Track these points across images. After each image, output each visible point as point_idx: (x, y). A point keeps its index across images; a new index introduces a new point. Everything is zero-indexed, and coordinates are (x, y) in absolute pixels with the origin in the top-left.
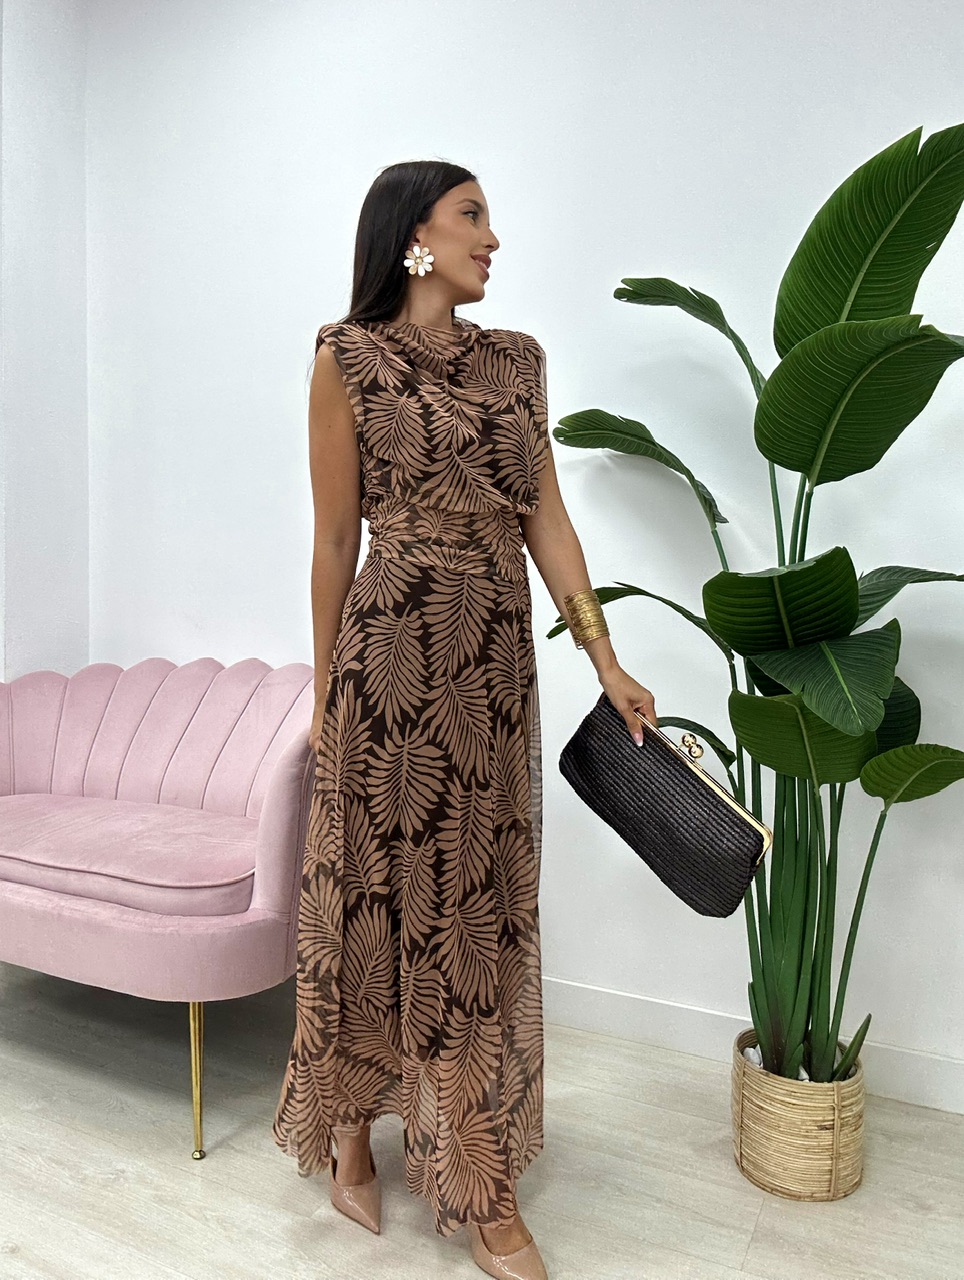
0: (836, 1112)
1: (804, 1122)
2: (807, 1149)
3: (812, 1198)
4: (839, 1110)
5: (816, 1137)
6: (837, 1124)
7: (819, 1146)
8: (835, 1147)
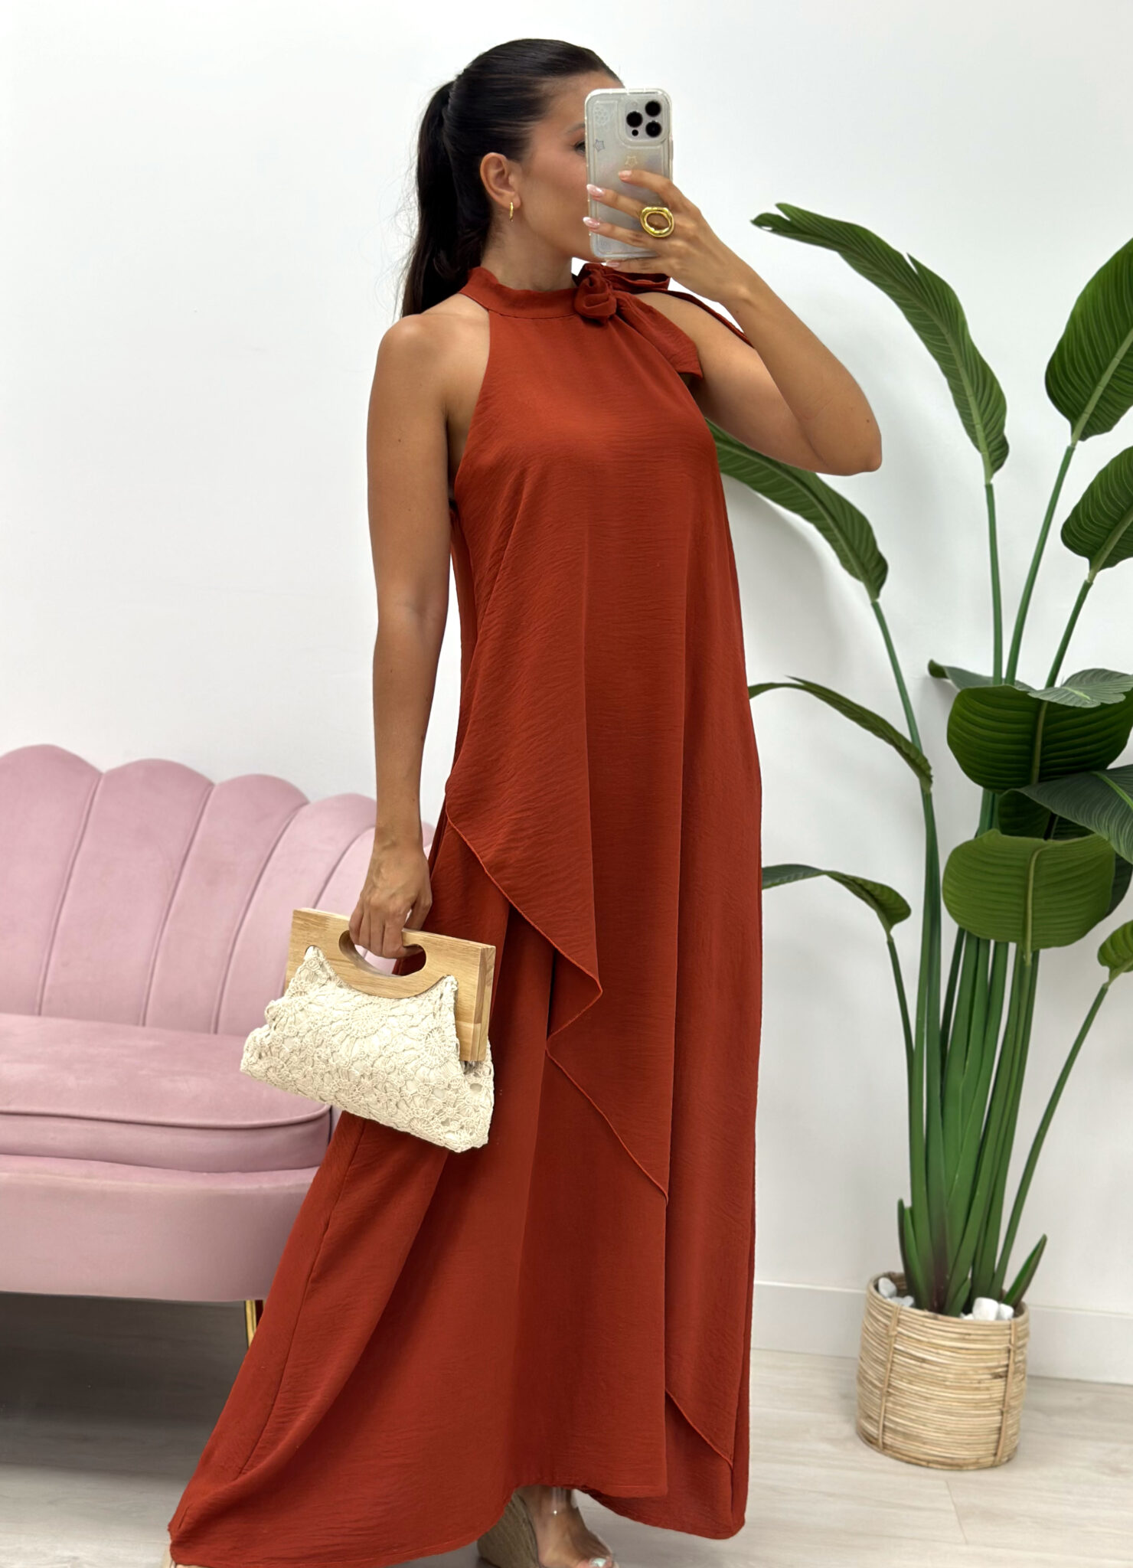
0: (1012, 1353)
1: (976, 1370)
2: (977, 1404)
3: (979, 1466)
4: (1014, 1352)
5: (988, 1389)
6: (1012, 1368)
7: (991, 1398)
8: (1007, 1399)
